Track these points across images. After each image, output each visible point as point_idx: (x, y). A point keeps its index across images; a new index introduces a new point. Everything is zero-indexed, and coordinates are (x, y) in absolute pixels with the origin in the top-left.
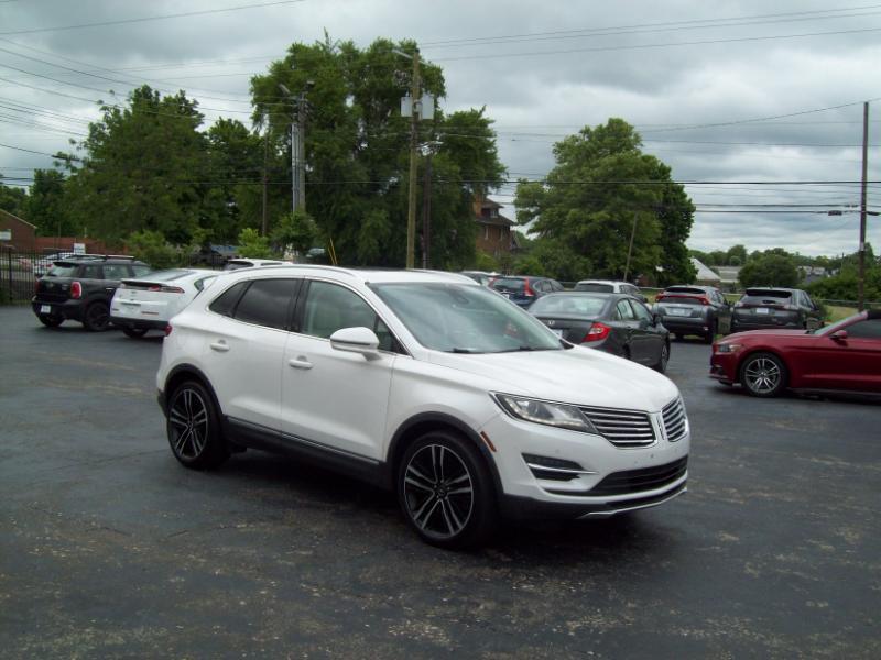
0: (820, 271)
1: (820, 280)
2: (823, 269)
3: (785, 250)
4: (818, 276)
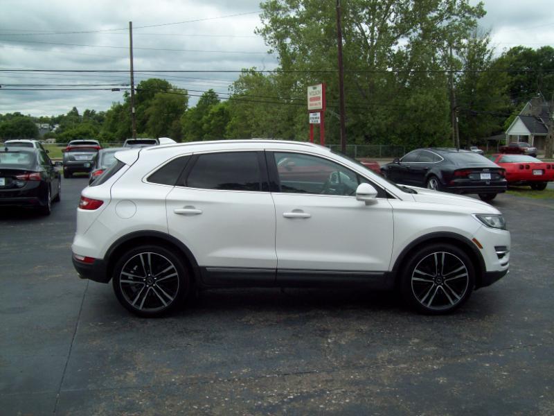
0: (46, 126)
1: (47, 132)
2: (48, 125)
3: (22, 114)
4: (46, 129)
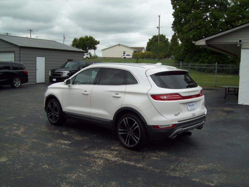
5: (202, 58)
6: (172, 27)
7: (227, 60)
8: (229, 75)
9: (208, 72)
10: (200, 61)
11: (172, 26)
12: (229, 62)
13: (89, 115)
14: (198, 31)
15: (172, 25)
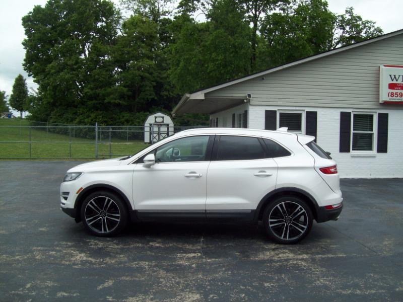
5: (81, 116)
6: (24, 65)
7: (120, 119)
8: (126, 142)
9: (91, 139)
10: (77, 120)
11: (24, 62)
12: (124, 122)
13: (203, 208)
14: (74, 72)
15: (25, 60)
